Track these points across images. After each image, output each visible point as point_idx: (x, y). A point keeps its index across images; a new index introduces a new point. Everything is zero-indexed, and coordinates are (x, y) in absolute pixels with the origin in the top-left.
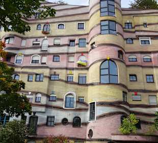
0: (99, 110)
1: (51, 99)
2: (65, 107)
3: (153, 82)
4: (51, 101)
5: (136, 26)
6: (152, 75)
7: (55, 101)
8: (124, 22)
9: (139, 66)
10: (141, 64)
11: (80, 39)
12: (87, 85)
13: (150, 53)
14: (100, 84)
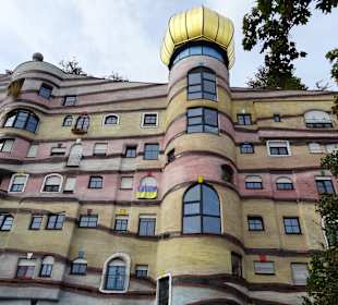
0: (178, 294)
1: (75, 269)
2: (105, 288)
3: (300, 233)
4: (75, 274)
5: (259, 119)
6: (297, 218)
7: (83, 274)
8: (235, 113)
9: (267, 198)
10: (271, 195)
11: (146, 144)
12: (156, 238)
13: (289, 171)
14: (182, 234)
